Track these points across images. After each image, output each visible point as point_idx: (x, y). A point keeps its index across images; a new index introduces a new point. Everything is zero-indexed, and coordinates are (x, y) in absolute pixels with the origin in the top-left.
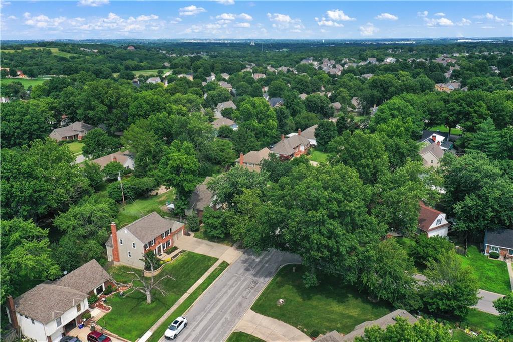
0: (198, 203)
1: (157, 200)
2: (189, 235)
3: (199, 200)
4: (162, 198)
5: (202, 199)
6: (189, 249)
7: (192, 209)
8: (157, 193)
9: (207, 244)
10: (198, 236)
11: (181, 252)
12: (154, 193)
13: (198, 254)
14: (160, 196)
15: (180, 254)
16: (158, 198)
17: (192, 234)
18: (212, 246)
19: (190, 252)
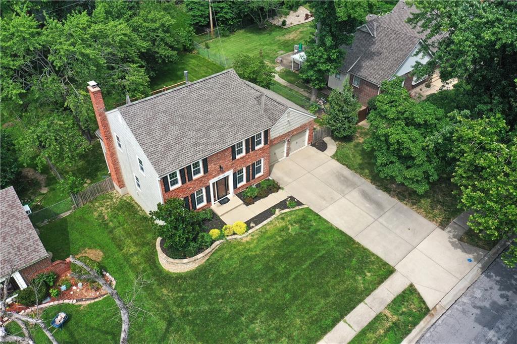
0: (366, 64)
1: (279, 37)
2: (322, 147)
3: (370, 56)
4: (291, 36)
5: (380, 53)
6: (310, 199)
7: (347, 76)
8: (284, 23)
9: (365, 195)
10: (347, 157)
11: (282, 205)
12: (278, 21)
13: (331, 228)
14: (289, 30)
15: (278, 212)
16: (283, 35)
17: (332, 146)
18: (378, 205)
19: (309, 211)
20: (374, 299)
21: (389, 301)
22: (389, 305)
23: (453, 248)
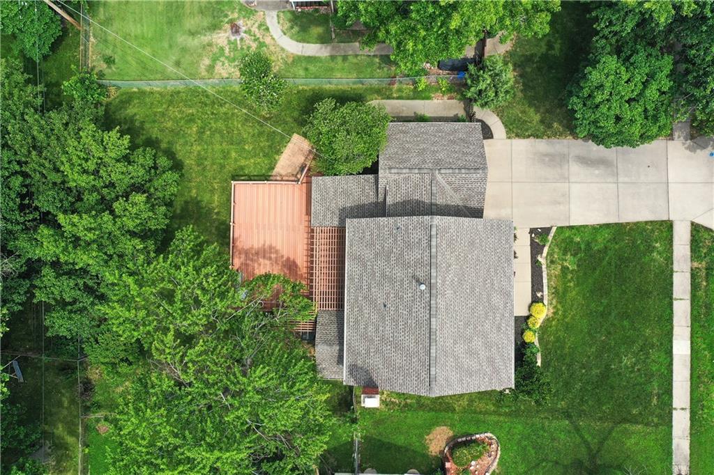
15: (541, 259)
17: (492, 119)
19: (561, 229)
20: (678, 262)
21: (689, 253)
22: (692, 257)
23: (693, 153)
